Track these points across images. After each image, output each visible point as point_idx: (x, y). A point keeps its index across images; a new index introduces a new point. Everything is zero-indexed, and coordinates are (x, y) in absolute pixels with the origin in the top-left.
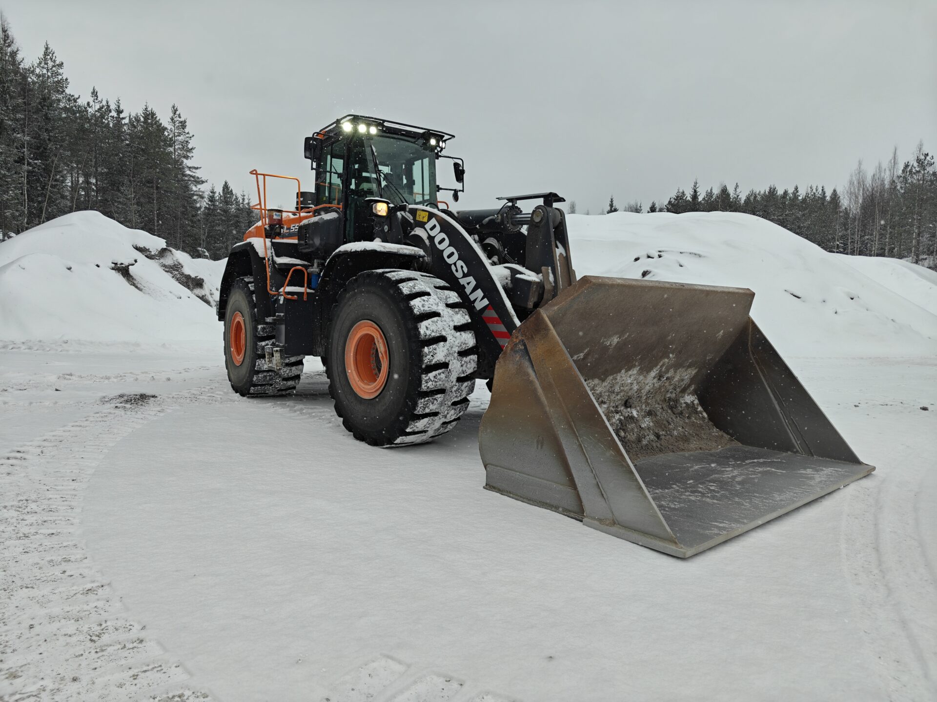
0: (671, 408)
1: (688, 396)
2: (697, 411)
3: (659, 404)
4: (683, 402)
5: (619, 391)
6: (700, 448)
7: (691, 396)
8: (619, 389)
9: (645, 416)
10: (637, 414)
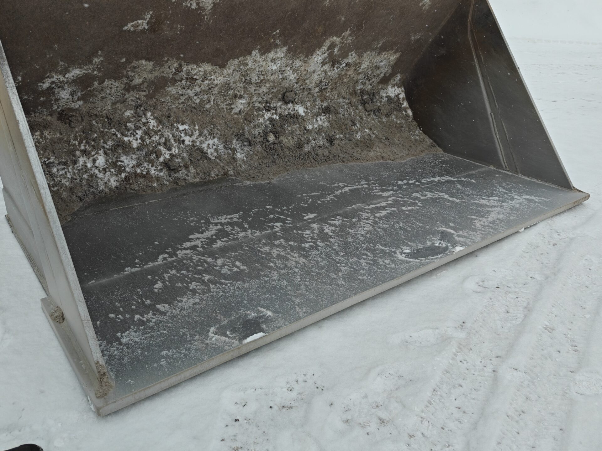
0: (364, 103)
1: (392, 88)
2: (401, 108)
3: (344, 98)
4: (384, 95)
5: (258, 81)
6: (382, 157)
7: (396, 87)
8: (257, 78)
9: (318, 114)
10: (304, 111)
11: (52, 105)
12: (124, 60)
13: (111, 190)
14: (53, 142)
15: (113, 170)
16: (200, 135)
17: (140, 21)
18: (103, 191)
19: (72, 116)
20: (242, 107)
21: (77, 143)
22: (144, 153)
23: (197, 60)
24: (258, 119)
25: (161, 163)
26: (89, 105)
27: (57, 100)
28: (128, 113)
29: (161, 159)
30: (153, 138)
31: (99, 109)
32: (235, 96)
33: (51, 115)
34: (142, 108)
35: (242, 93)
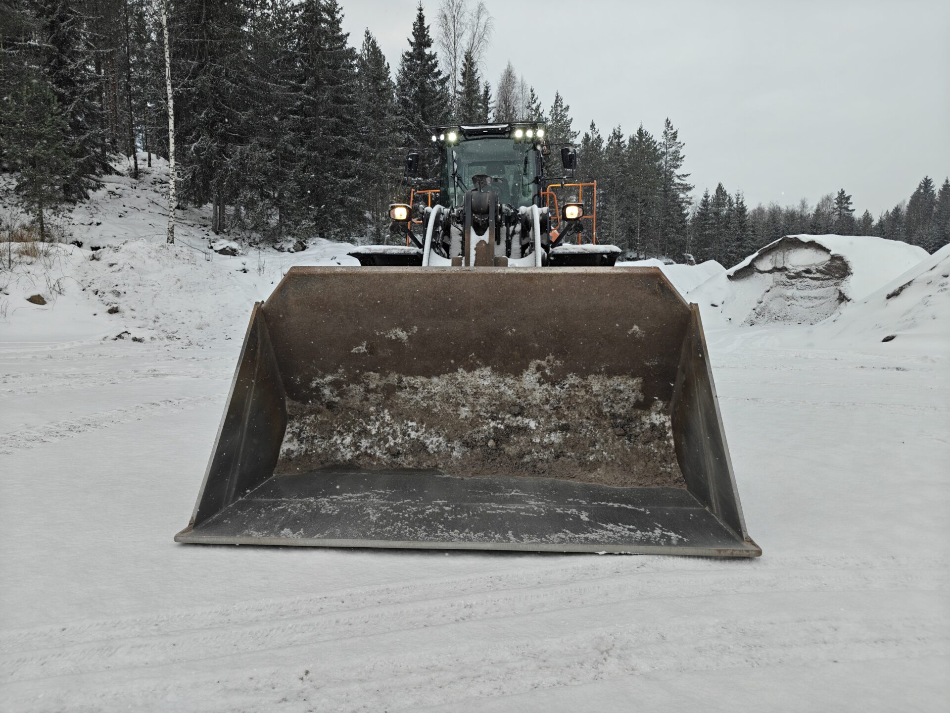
0: (615, 427)
1: (656, 414)
2: (664, 437)
3: (587, 418)
9: (551, 431)
10: (536, 426)
11: (321, 398)
12: (358, 371)
13: (345, 461)
14: (322, 423)
15: (352, 448)
16: (425, 432)
17: (360, 347)
18: (339, 460)
19: (335, 407)
20: (466, 414)
21: (336, 425)
22: (377, 439)
23: (414, 373)
24: (482, 426)
25: (386, 449)
26: (345, 400)
27: (323, 395)
28: (372, 409)
29: (387, 445)
30: (385, 429)
31: (351, 404)
32: (459, 404)
33: (322, 405)
34: (381, 406)
35: (465, 402)
